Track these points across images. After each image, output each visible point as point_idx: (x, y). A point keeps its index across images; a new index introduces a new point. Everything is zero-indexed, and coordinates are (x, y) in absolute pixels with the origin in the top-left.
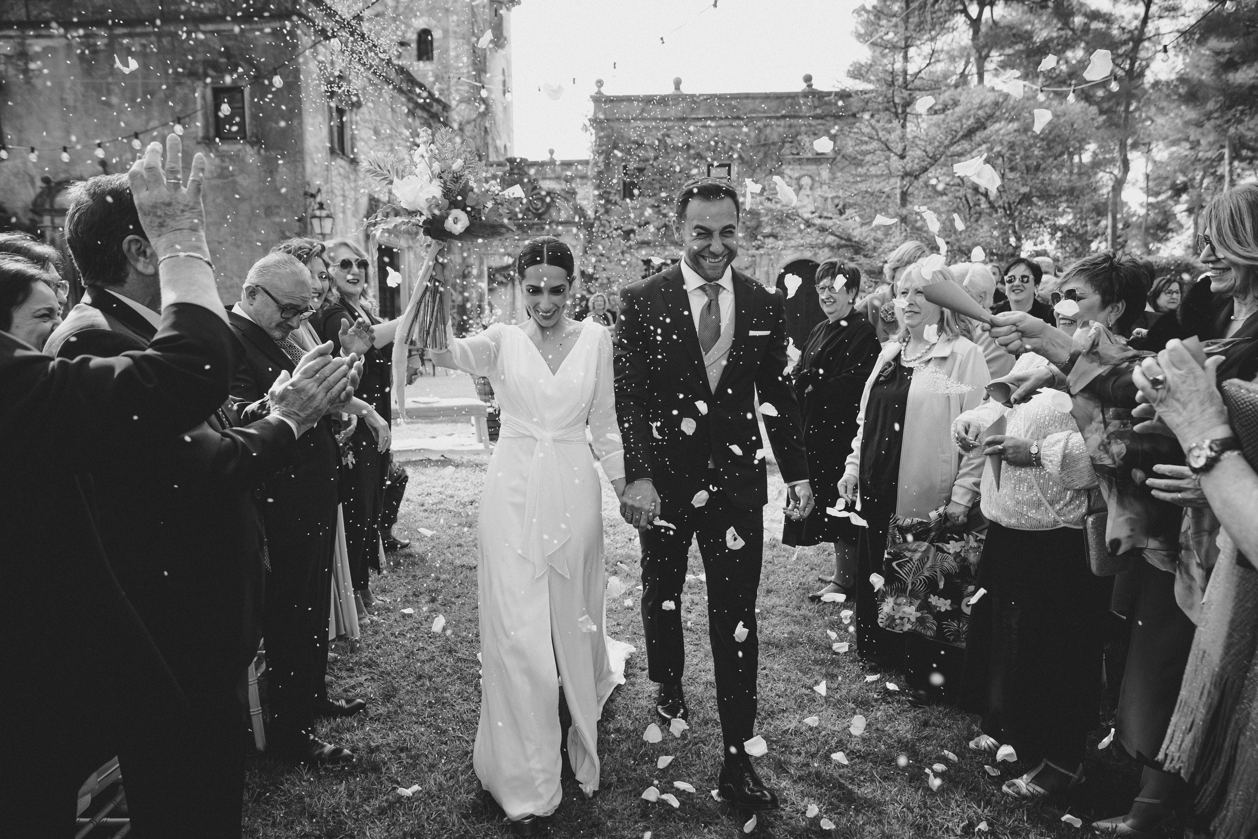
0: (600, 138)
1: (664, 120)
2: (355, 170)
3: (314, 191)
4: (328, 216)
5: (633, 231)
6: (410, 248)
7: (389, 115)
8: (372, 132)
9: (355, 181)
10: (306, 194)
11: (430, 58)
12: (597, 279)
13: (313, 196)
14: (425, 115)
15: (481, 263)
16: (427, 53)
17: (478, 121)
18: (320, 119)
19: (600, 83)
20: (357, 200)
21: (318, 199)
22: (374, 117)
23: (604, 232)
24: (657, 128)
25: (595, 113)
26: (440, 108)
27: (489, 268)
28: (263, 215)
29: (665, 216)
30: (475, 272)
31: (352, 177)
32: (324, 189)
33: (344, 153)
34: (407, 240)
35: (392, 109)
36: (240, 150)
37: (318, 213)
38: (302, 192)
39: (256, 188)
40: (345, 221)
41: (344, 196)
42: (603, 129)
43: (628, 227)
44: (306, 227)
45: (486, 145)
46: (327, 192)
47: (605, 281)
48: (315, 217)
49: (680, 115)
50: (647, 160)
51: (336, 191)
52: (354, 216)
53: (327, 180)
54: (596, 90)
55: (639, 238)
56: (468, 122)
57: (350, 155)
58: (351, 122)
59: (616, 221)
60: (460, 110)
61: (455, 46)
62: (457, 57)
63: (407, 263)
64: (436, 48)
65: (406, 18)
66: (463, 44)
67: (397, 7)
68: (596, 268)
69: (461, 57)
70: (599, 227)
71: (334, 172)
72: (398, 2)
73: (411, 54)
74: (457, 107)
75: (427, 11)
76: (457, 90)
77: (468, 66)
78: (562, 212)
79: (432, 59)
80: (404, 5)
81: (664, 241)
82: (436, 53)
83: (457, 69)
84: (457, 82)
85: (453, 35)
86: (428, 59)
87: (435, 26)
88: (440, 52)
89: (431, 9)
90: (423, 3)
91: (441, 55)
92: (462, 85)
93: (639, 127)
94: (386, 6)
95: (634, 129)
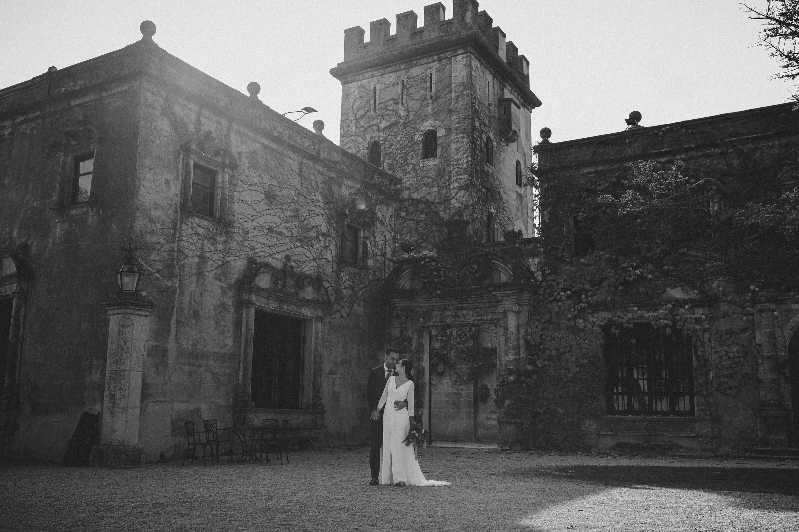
1: (620, 160)
2: (227, 233)
5: (585, 291)
8: (262, 196)
9: (225, 243)
12: (544, 351)
16: (432, 151)
19: (546, 133)
20: (225, 262)
22: (267, 182)
23: (551, 294)
24: (611, 171)
25: (540, 164)
30: (414, 345)
31: (220, 238)
34: (315, 309)
35: (301, 176)
40: (201, 284)
41: (202, 257)
42: (549, 180)
43: (578, 287)
47: (554, 353)
51: (186, 251)
52: (219, 279)
53: (172, 239)
54: (541, 140)
55: (592, 300)
56: (467, 207)
57: (218, 215)
58: (223, 182)
59: (565, 281)
60: (460, 196)
61: (456, 140)
62: (458, 149)
63: (314, 334)
64: (440, 145)
65: (415, 123)
66: (463, 137)
67: (408, 116)
68: (543, 337)
69: (461, 149)
70: (546, 289)
71: (186, 230)
72: (409, 111)
73: (417, 154)
74: (457, 193)
75: (433, 115)
76: (457, 179)
77: (467, 156)
78: (502, 274)
79: (436, 156)
80: (413, 113)
81: (626, 302)
82: (439, 150)
83: (458, 161)
84: (457, 172)
85: (455, 131)
86: (433, 156)
87: (439, 126)
88: (443, 148)
89: (436, 112)
90: (430, 108)
91: (444, 151)
92: (461, 174)
93: (591, 173)
94: (399, 117)
95: (584, 175)
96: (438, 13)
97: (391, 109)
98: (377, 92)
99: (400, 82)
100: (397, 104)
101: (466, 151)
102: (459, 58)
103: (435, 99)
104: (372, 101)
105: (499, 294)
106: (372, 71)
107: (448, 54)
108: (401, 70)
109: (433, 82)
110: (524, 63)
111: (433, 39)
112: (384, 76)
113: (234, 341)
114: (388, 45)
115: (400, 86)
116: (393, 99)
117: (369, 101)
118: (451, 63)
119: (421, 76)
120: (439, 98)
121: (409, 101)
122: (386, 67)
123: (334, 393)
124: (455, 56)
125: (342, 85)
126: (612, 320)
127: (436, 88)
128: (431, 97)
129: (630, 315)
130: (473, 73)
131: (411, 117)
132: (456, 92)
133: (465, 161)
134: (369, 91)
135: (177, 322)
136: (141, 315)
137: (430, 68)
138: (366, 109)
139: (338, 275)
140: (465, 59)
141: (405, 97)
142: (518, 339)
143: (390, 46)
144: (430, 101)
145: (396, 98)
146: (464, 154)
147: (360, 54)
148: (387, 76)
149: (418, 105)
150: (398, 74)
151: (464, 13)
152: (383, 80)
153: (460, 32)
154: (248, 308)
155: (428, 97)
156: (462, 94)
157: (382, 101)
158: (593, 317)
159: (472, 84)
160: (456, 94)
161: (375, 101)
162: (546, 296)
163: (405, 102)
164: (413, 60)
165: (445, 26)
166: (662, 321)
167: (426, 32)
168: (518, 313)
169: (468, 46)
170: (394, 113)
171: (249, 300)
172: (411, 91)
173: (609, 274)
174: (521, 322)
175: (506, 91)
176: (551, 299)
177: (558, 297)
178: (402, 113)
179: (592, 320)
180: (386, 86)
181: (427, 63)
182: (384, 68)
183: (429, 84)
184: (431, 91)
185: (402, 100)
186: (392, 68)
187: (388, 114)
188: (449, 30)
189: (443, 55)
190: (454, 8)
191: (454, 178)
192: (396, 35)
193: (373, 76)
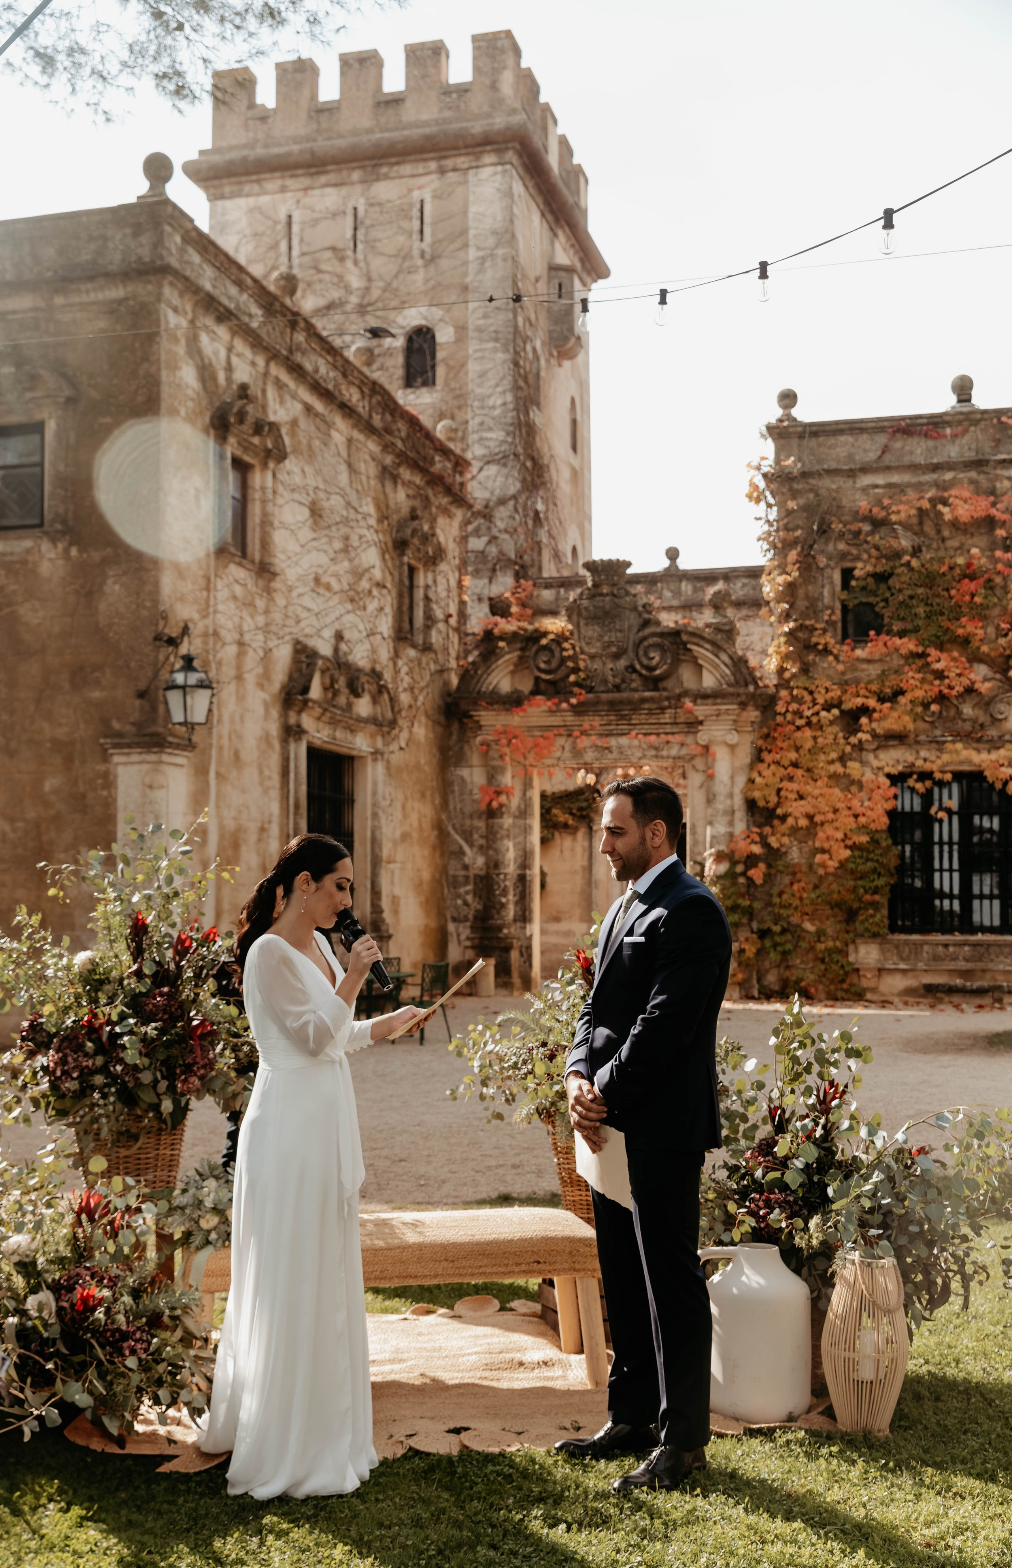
0: (789, 513)
1: (936, 468)
2: (269, 591)
3: (174, 633)
4: (202, 685)
5: (865, 710)
6: (377, 754)
7: (344, 478)
8: (306, 512)
9: (267, 612)
10: (158, 638)
11: (429, 382)
12: (783, 818)
13: (173, 642)
14: (418, 480)
15: (527, 785)
16: (424, 372)
17: (522, 499)
18: (197, 481)
19: (788, 398)
20: (268, 652)
21: (183, 650)
22: (311, 482)
23: (799, 714)
24: (919, 487)
25: (778, 460)
26: (449, 465)
27: (543, 796)
28: (67, 686)
29: (940, 675)
30: (515, 802)
31: (260, 604)
32: (197, 629)
33: (244, 555)
34: (373, 736)
35: (350, 465)
36: (28, 551)
37: (179, 678)
38: (149, 635)
39: (56, 630)
40: (241, 698)
41: (241, 644)
42: (795, 494)
43: (853, 702)
44: (154, 709)
45: (538, 546)
46: (205, 635)
47: (803, 822)
48: (175, 687)
49: (971, 455)
50: (898, 555)
51: (223, 633)
52: (261, 686)
53: (206, 611)
54: (779, 412)
55: (880, 728)
56: (502, 502)
57: (257, 557)
58: (263, 489)
59: (827, 690)
60: (488, 477)
61: (479, 354)
62: (483, 375)
63: (369, 787)
64: (443, 360)
65: (384, 309)
66: (495, 350)
67: (367, 289)
68: (783, 793)
69: (490, 375)
70: (788, 703)
71: (222, 592)
72: (369, 279)
73: (391, 377)
74: (481, 469)
75: (426, 293)
76: (481, 439)
77: (504, 392)
78: (705, 673)
79: (434, 383)
80: (381, 284)
81: (938, 732)
82: (441, 371)
83: (482, 399)
84: (482, 424)
85: (476, 334)
86: (425, 384)
87: (441, 320)
88: (450, 368)
89: (434, 288)
90: (419, 277)
91: (451, 375)
92: (490, 429)
93: (876, 486)
94: (348, 289)
95: (864, 490)
96: (437, 65)
97: (329, 269)
98: (295, 228)
99: (350, 211)
100: (342, 259)
101: (502, 379)
102: (486, 172)
103: (431, 259)
104: (283, 246)
105: (701, 710)
106: (283, 177)
107: (462, 161)
108: (353, 184)
109: (427, 220)
110: (582, 181)
111: (426, 124)
112: (310, 192)
113: (281, 808)
114: (318, 123)
115: (349, 221)
116: (333, 249)
117: (275, 246)
118: (466, 182)
119: (398, 202)
120: (439, 257)
121: (370, 257)
122: (317, 173)
123: (394, 897)
124: (477, 167)
125: (209, 200)
126: (913, 765)
127: (433, 234)
128: (422, 254)
129: (946, 757)
130: (516, 210)
131: (375, 293)
132: (479, 248)
133: (499, 402)
134: (276, 223)
135: (218, 774)
136: (176, 765)
137: (420, 188)
138: (270, 263)
139: (395, 664)
140: (498, 177)
141: (360, 247)
142: (731, 796)
143: (324, 126)
144: (420, 262)
145: (340, 245)
146: (497, 385)
147: (251, 135)
148: (317, 192)
149: (393, 268)
150: (344, 190)
151: (496, 72)
152: (309, 200)
153: (489, 116)
154: (298, 739)
155: (416, 253)
156: (491, 255)
157: (305, 249)
158: (876, 757)
159: (513, 236)
160: (480, 254)
161: (290, 248)
162: (789, 717)
163: (360, 256)
164: (381, 165)
165: (454, 96)
166: (1003, 769)
167: (408, 104)
168: (732, 747)
169: (507, 149)
170: (335, 280)
171: (299, 726)
172: (375, 233)
173: (912, 681)
174: (737, 764)
175: (558, 246)
176: (799, 722)
177: (814, 719)
178: (355, 281)
179: (875, 763)
180: (316, 215)
181: (413, 176)
182: (312, 175)
183: (416, 224)
184: (422, 240)
185: (355, 250)
186: (331, 178)
187: (320, 281)
188: (463, 106)
189: (449, 163)
190: (475, 58)
191: (475, 437)
192: (338, 101)
193: (283, 190)
